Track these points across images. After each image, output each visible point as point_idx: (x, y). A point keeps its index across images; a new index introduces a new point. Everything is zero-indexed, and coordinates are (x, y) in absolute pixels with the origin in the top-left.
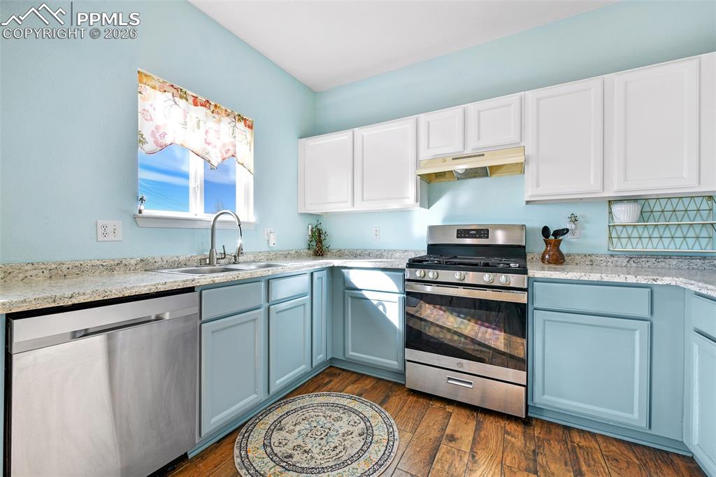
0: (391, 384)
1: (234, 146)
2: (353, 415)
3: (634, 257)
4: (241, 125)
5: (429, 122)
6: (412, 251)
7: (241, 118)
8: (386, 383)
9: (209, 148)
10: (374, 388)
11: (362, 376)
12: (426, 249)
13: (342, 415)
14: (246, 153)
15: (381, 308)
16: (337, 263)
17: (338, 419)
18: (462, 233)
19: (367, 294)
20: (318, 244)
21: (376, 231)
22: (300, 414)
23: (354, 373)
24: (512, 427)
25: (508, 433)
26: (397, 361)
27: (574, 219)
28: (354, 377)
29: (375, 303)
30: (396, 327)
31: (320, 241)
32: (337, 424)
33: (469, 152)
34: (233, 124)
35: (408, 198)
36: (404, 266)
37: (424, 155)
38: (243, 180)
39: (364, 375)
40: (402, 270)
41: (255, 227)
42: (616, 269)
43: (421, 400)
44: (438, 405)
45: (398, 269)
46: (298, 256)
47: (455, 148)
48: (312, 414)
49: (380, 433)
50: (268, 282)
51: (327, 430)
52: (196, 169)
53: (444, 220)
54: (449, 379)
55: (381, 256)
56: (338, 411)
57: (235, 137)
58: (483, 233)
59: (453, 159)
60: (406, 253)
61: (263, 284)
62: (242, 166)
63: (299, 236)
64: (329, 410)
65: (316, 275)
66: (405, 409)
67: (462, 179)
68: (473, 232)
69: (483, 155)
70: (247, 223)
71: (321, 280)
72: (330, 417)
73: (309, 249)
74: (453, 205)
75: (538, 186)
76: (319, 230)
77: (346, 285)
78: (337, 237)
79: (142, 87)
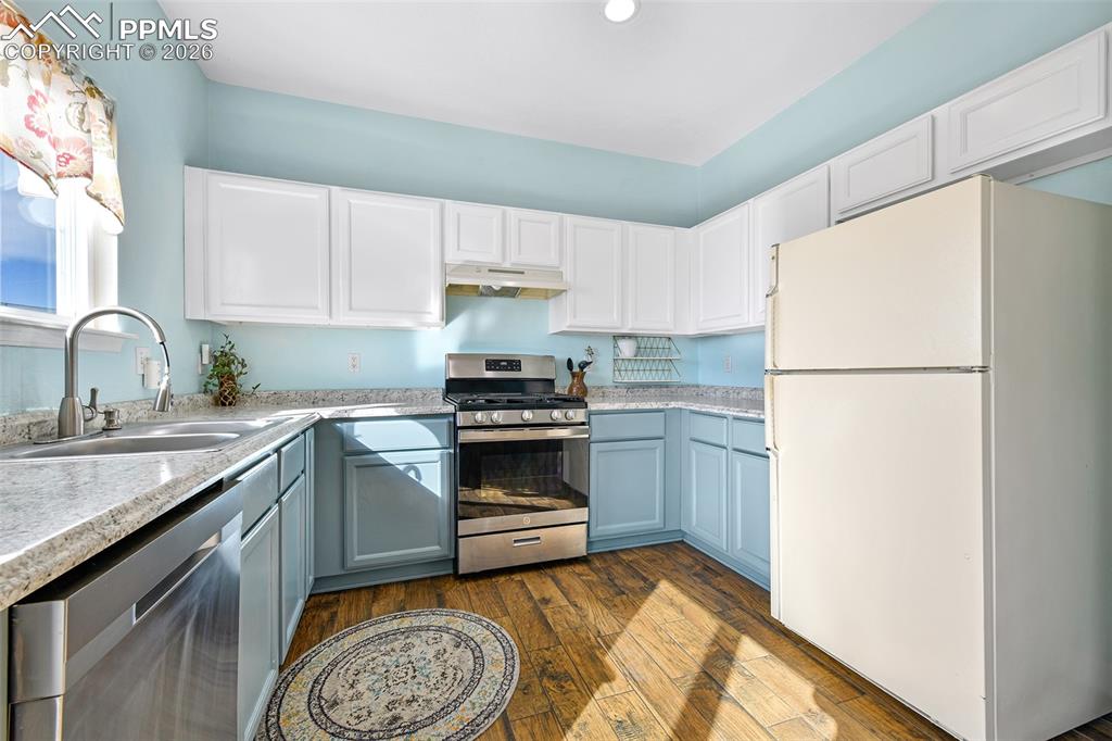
0: (428, 582)
2: (422, 633)
3: (631, 387)
5: (459, 215)
6: (417, 389)
7: (95, 89)
8: (422, 583)
9: (40, 144)
10: (410, 595)
11: (376, 590)
12: (444, 386)
13: (408, 641)
15: (412, 474)
17: (407, 648)
18: (492, 364)
19: (388, 457)
21: (354, 359)
22: (342, 671)
23: (359, 589)
24: (579, 569)
25: (582, 575)
26: (439, 544)
27: (590, 352)
28: (364, 596)
29: (401, 468)
30: (437, 497)
31: (229, 376)
32: (415, 653)
33: (507, 265)
34: (80, 97)
35: (429, 313)
37: (453, 257)
39: (376, 586)
41: (123, 345)
42: (619, 398)
43: (481, 582)
44: (502, 579)
45: (441, 414)
47: (492, 256)
48: (363, 661)
49: (477, 632)
51: (410, 665)
53: (461, 347)
54: (515, 541)
56: (396, 639)
57: (89, 131)
58: (514, 364)
59: (490, 271)
60: (408, 393)
62: (97, 203)
64: (380, 644)
66: (474, 598)
67: (486, 295)
68: (503, 363)
69: (523, 273)
72: (393, 650)
73: (205, 392)
74: (472, 328)
75: (575, 317)
76: (229, 356)
77: (348, 449)
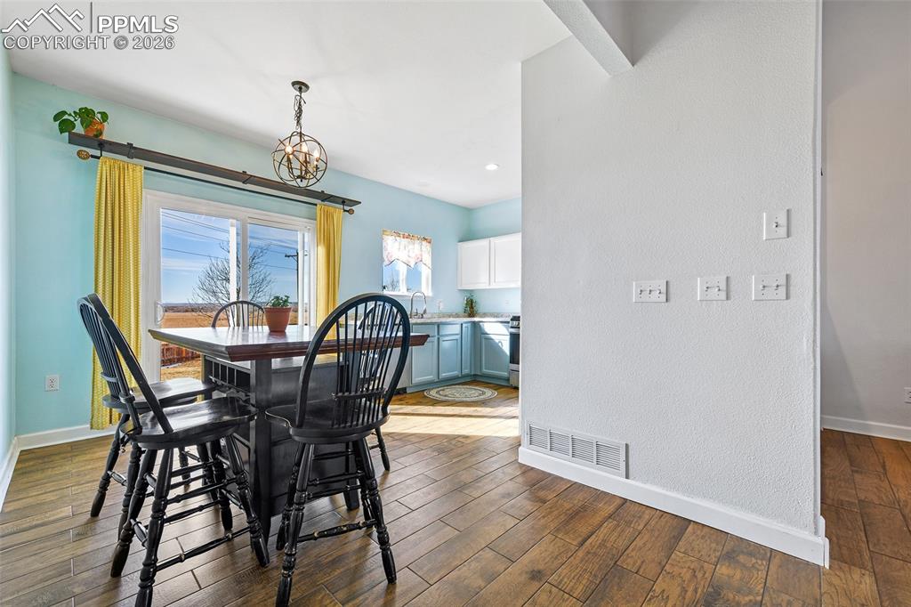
1: (421, 255)
4: (424, 243)
6: (514, 311)
7: (425, 239)
9: (410, 259)
14: (427, 258)
15: (499, 344)
16: (476, 319)
19: (492, 337)
20: (471, 308)
29: (496, 341)
31: (472, 307)
34: (421, 243)
36: (509, 319)
38: (426, 272)
40: (508, 322)
41: (433, 299)
46: (457, 316)
50: (439, 325)
52: (402, 270)
55: (502, 316)
57: (422, 250)
60: (511, 313)
61: (436, 327)
62: (425, 265)
63: (459, 304)
65: (464, 325)
70: (428, 297)
71: (467, 329)
73: (465, 312)
76: (472, 301)
77: (481, 331)
78: (482, 306)
79: (385, 237)
